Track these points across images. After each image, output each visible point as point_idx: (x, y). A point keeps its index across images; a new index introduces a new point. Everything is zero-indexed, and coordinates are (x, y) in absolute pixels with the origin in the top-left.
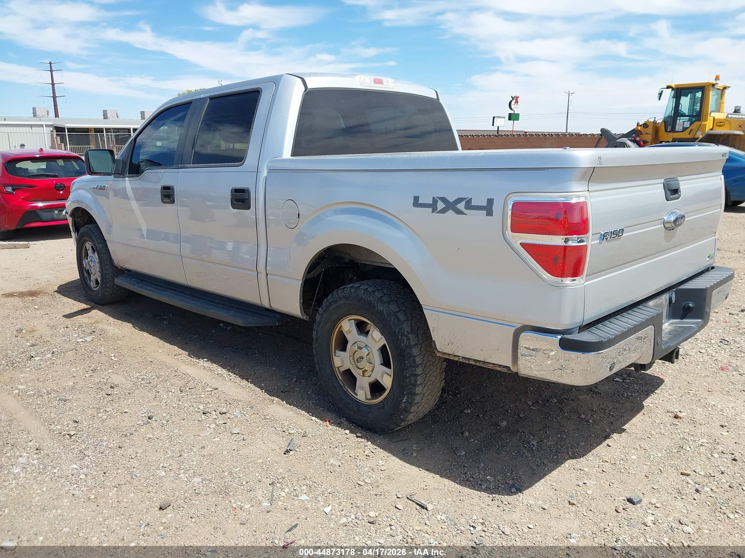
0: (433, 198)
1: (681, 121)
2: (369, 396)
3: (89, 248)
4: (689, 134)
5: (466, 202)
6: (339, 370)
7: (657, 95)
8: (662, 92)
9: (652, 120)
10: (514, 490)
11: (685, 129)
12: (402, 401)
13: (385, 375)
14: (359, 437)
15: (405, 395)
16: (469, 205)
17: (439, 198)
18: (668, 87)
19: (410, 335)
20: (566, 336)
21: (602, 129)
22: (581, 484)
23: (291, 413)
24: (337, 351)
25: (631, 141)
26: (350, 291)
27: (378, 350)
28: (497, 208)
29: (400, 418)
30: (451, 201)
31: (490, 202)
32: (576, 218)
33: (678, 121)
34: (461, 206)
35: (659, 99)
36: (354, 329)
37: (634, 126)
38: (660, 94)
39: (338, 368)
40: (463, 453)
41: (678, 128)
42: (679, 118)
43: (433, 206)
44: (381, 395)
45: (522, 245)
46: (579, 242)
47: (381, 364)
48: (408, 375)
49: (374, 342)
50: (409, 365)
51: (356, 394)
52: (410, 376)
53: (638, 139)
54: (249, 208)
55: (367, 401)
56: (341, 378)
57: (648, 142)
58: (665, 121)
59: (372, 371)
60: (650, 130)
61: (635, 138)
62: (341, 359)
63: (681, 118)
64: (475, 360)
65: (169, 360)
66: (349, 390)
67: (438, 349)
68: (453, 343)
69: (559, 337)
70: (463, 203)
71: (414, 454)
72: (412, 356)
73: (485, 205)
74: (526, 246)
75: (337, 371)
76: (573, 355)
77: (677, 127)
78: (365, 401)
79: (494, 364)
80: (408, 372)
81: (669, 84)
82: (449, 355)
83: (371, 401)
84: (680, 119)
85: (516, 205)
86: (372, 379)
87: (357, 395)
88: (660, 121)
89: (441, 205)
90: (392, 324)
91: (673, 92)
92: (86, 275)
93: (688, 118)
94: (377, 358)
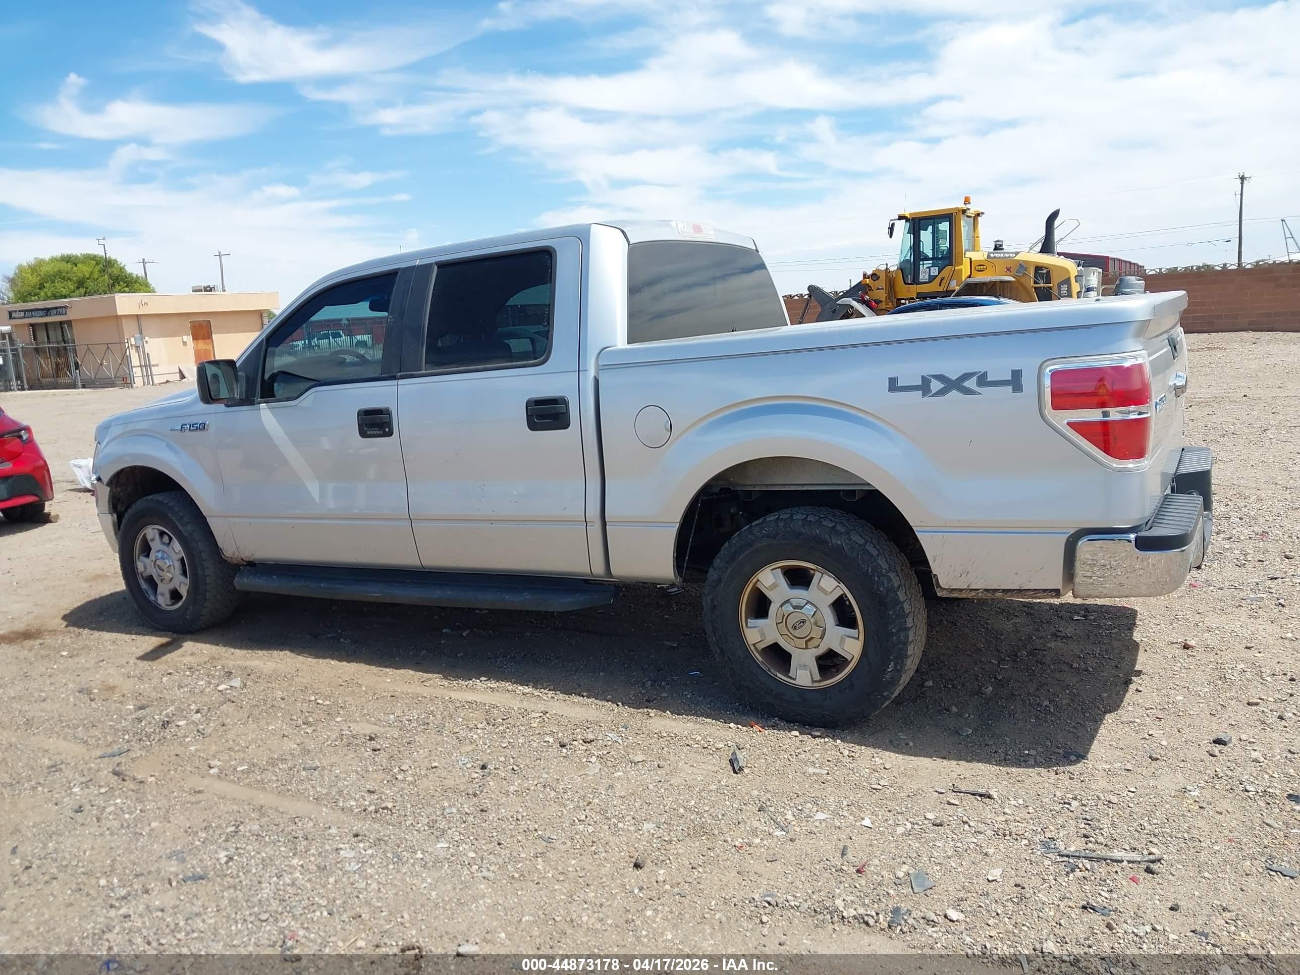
0: (923, 377)
1: (926, 266)
2: (817, 677)
3: (155, 535)
4: (940, 285)
5: (978, 377)
6: (756, 648)
7: (887, 230)
8: (893, 225)
9: (883, 268)
10: (1073, 758)
11: (932, 279)
12: (886, 670)
13: (848, 640)
14: (818, 737)
15: (891, 660)
16: (983, 381)
17: (934, 376)
18: (901, 218)
19: (890, 574)
20: (1144, 534)
21: (809, 287)
22: (1146, 736)
23: (690, 725)
24: (749, 620)
25: (858, 301)
26: (778, 526)
27: (829, 606)
28: (1028, 381)
29: (883, 696)
30: (954, 379)
31: (1017, 374)
32: (1136, 385)
33: (921, 266)
34: (971, 383)
35: (891, 236)
36: (783, 582)
37: (857, 279)
38: (891, 229)
39: (754, 645)
40: (970, 731)
41: (924, 277)
42: (921, 263)
43: (924, 387)
44: (839, 671)
45: (1069, 424)
46: (1139, 414)
47: (837, 625)
48: (894, 631)
49: (822, 595)
50: (894, 617)
51: (791, 678)
52: (898, 631)
53: (867, 297)
54: (565, 425)
55: (815, 685)
56: (760, 659)
57: (881, 302)
58: (902, 269)
59: (822, 638)
60: (882, 283)
61: (862, 297)
62: (759, 631)
63: (925, 262)
64: (1004, 591)
65: (417, 689)
66: (779, 675)
67: (942, 586)
68: (968, 573)
69: (1132, 536)
70: (975, 379)
71: (911, 744)
72: (897, 602)
73: (1010, 378)
74: (1074, 426)
75: (754, 650)
76: (1153, 556)
77: (921, 277)
78: (811, 685)
79: (1035, 590)
80: (895, 627)
81: (902, 213)
82: (961, 590)
83: (822, 684)
84: (923, 264)
85: (1055, 374)
86: (821, 650)
87: (795, 679)
88: (895, 268)
89: (936, 386)
90: (860, 562)
91: (908, 224)
92: (144, 585)
93: (931, 262)
94: (829, 618)
